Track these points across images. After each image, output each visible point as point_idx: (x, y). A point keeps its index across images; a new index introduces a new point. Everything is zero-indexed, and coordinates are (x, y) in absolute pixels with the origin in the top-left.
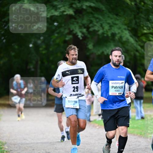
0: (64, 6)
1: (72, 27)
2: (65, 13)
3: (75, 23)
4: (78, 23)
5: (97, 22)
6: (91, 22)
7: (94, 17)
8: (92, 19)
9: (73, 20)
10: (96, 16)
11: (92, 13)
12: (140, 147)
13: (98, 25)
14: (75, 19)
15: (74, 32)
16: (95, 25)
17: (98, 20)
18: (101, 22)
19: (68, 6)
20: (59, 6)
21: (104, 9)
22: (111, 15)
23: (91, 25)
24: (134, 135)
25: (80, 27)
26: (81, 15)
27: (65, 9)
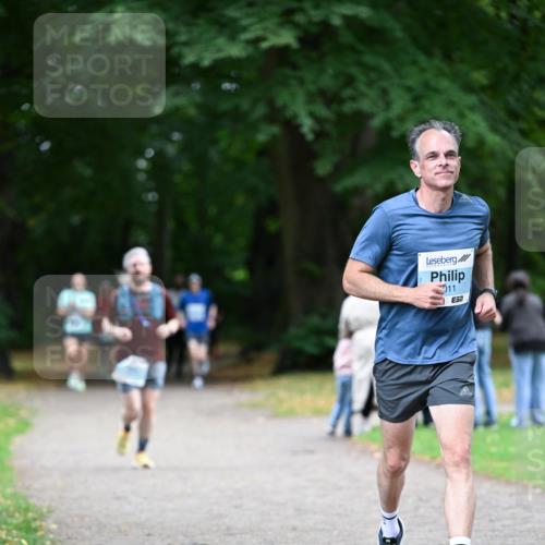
0: (261, 20)
1: (282, 98)
2: (265, 45)
3: (294, 82)
4: (302, 82)
5: (370, 84)
6: (350, 81)
7: (360, 64)
8: (355, 71)
9: (288, 71)
10: (369, 59)
11: (352, 49)
12: (529, 526)
13: (373, 93)
14: (295, 67)
15: (289, 113)
16: (363, 95)
17: (373, 75)
18: (384, 84)
19: (276, 20)
20: (244, 22)
21: (399, 33)
22: (422, 59)
23: (347, 92)
24: (508, 483)
25: (311, 98)
26: (314, 55)
27: (265, 29)
